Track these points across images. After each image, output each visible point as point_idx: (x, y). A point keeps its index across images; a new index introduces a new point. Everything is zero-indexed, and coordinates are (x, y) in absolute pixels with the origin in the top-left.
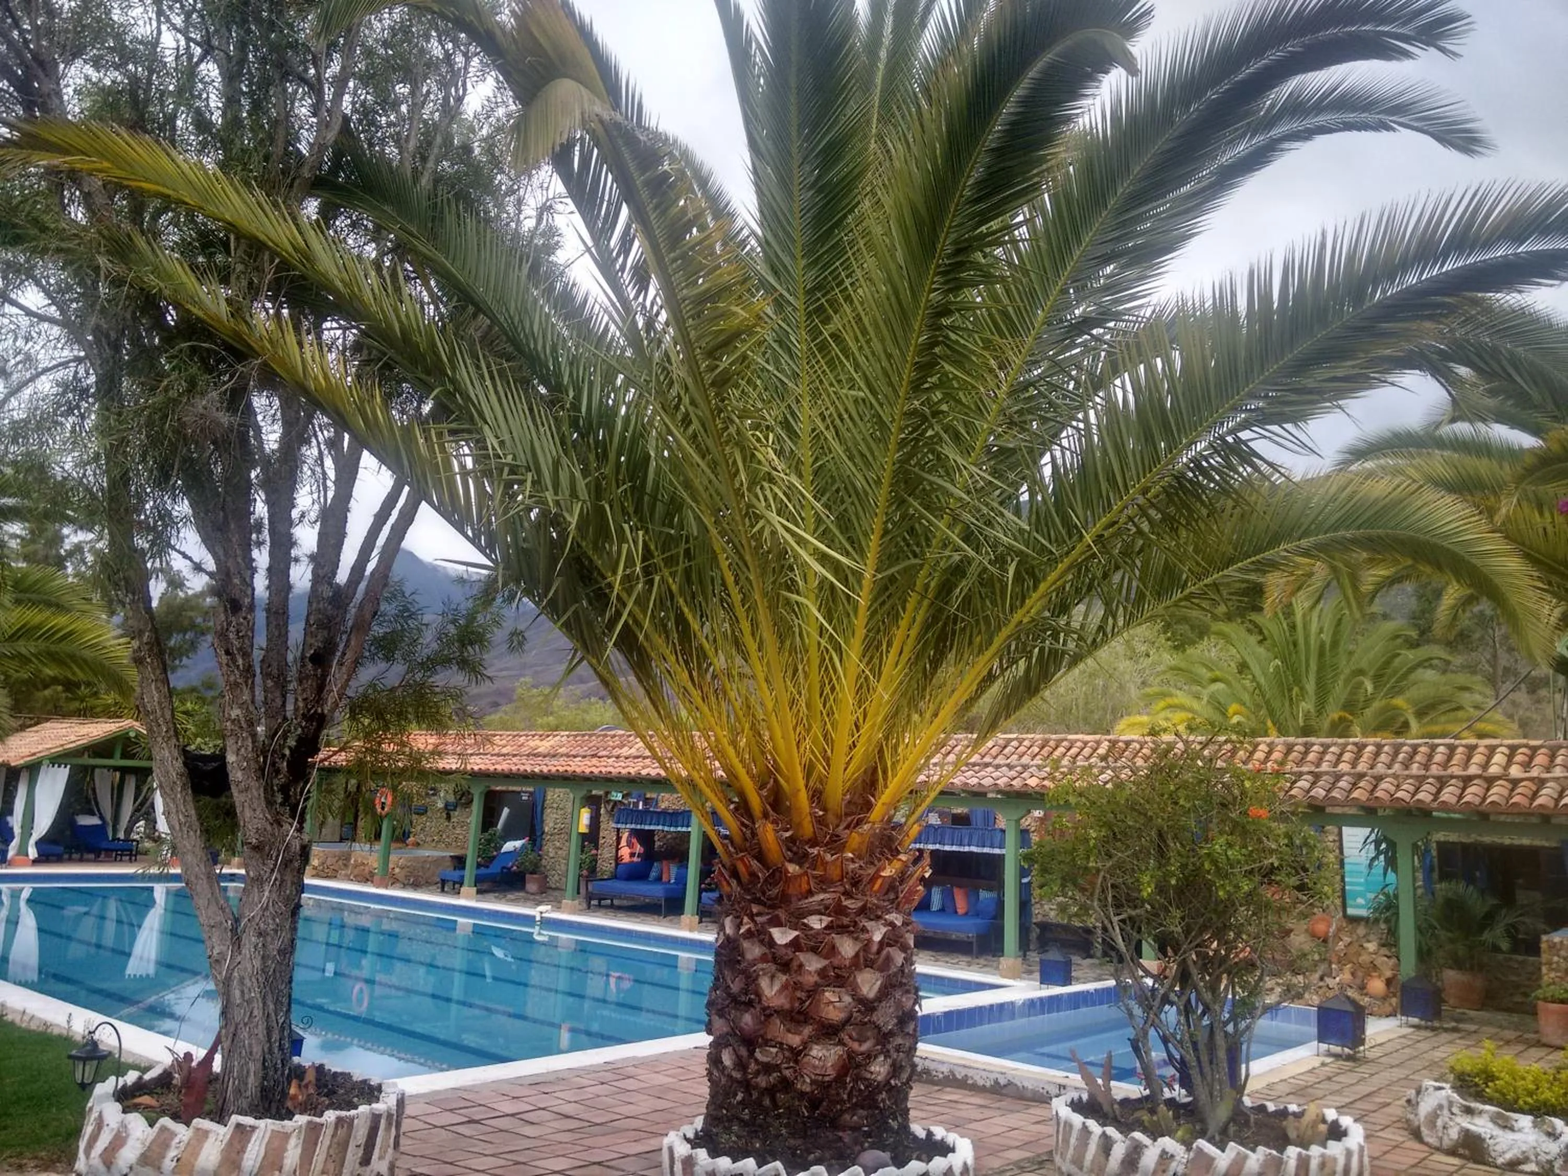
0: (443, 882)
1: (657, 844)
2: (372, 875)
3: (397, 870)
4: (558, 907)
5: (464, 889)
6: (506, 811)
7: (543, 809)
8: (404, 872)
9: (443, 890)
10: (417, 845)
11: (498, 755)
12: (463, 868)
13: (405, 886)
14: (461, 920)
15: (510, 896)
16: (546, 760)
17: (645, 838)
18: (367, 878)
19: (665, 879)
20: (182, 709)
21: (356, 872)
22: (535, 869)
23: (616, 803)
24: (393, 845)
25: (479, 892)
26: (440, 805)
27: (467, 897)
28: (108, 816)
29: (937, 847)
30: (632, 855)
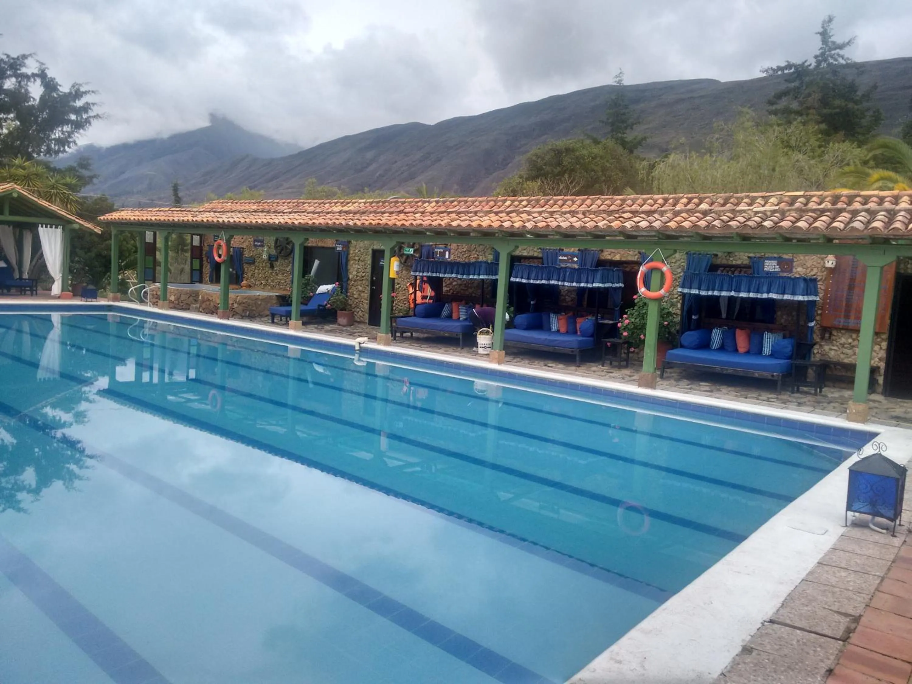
0: (273, 316)
1: (445, 289)
2: (216, 308)
3: (236, 305)
4: (373, 339)
5: (292, 322)
6: (317, 263)
7: (347, 261)
8: (241, 308)
9: (273, 322)
10: (249, 287)
11: (313, 213)
12: (290, 305)
13: (242, 317)
14: (291, 346)
15: (327, 327)
16: (357, 216)
17: (436, 283)
18: (212, 312)
19: (455, 316)
20: (62, 181)
21: (204, 306)
22: (345, 307)
23: (408, 256)
24: (231, 287)
25: (304, 324)
26: (265, 256)
27: (295, 329)
28: (13, 261)
29: (733, 293)
30: (424, 297)
